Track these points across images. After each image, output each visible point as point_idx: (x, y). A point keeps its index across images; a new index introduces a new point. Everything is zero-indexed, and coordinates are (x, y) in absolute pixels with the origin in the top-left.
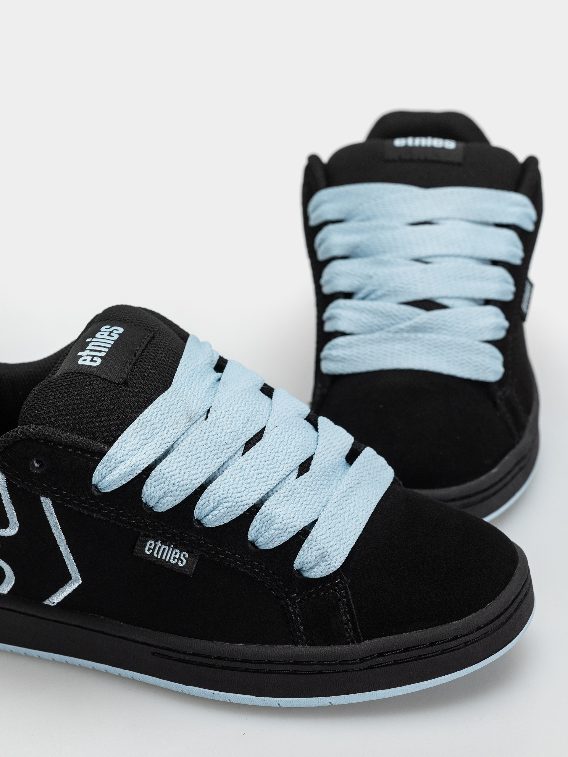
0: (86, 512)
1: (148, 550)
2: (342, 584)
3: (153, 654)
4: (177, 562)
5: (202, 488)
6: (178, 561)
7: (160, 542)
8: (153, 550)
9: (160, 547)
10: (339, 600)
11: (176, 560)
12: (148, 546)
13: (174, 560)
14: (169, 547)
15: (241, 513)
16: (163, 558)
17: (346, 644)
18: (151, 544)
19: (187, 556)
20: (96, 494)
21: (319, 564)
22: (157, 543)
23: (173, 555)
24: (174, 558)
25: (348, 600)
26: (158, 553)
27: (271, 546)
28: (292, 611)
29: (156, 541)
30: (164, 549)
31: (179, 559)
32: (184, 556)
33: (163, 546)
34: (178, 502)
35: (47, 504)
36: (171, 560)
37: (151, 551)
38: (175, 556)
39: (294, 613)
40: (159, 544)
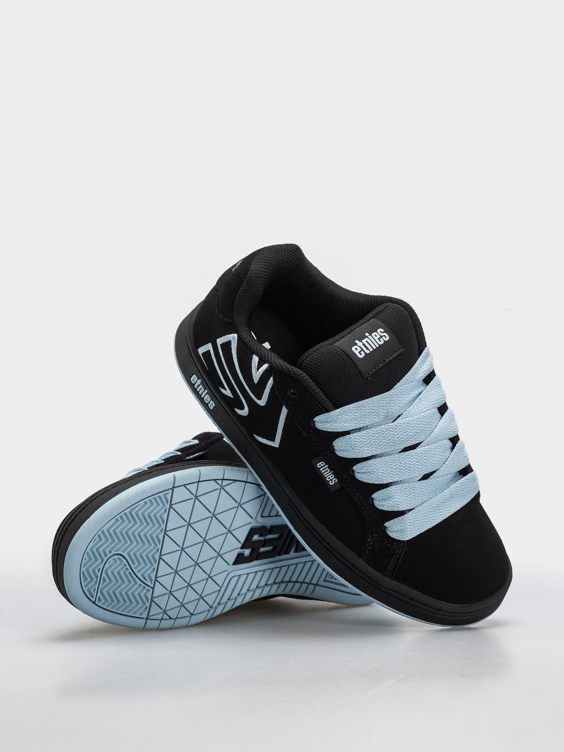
0: (301, 429)
2: (402, 548)
3: (289, 504)
5: (365, 459)
6: (330, 481)
7: (328, 466)
8: (322, 467)
9: (326, 468)
10: (395, 554)
11: (329, 480)
12: (320, 463)
13: (328, 479)
14: (331, 471)
15: (377, 483)
16: (324, 474)
17: (384, 575)
18: (322, 464)
19: (336, 482)
20: (312, 425)
21: (397, 532)
22: (326, 465)
23: (330, 476)
24: (329, 478)
25: (399, 558)
26: (323, 470)
27: (380, 508)
28: (369, 541)
30: (327, 471)
31: (331, 480)
32: (335, 481)
33: (328, 469)
36: (327, 478)
37: (320, 467)
38: (330, 477)
39: (369, 543)
40: (326, 466)
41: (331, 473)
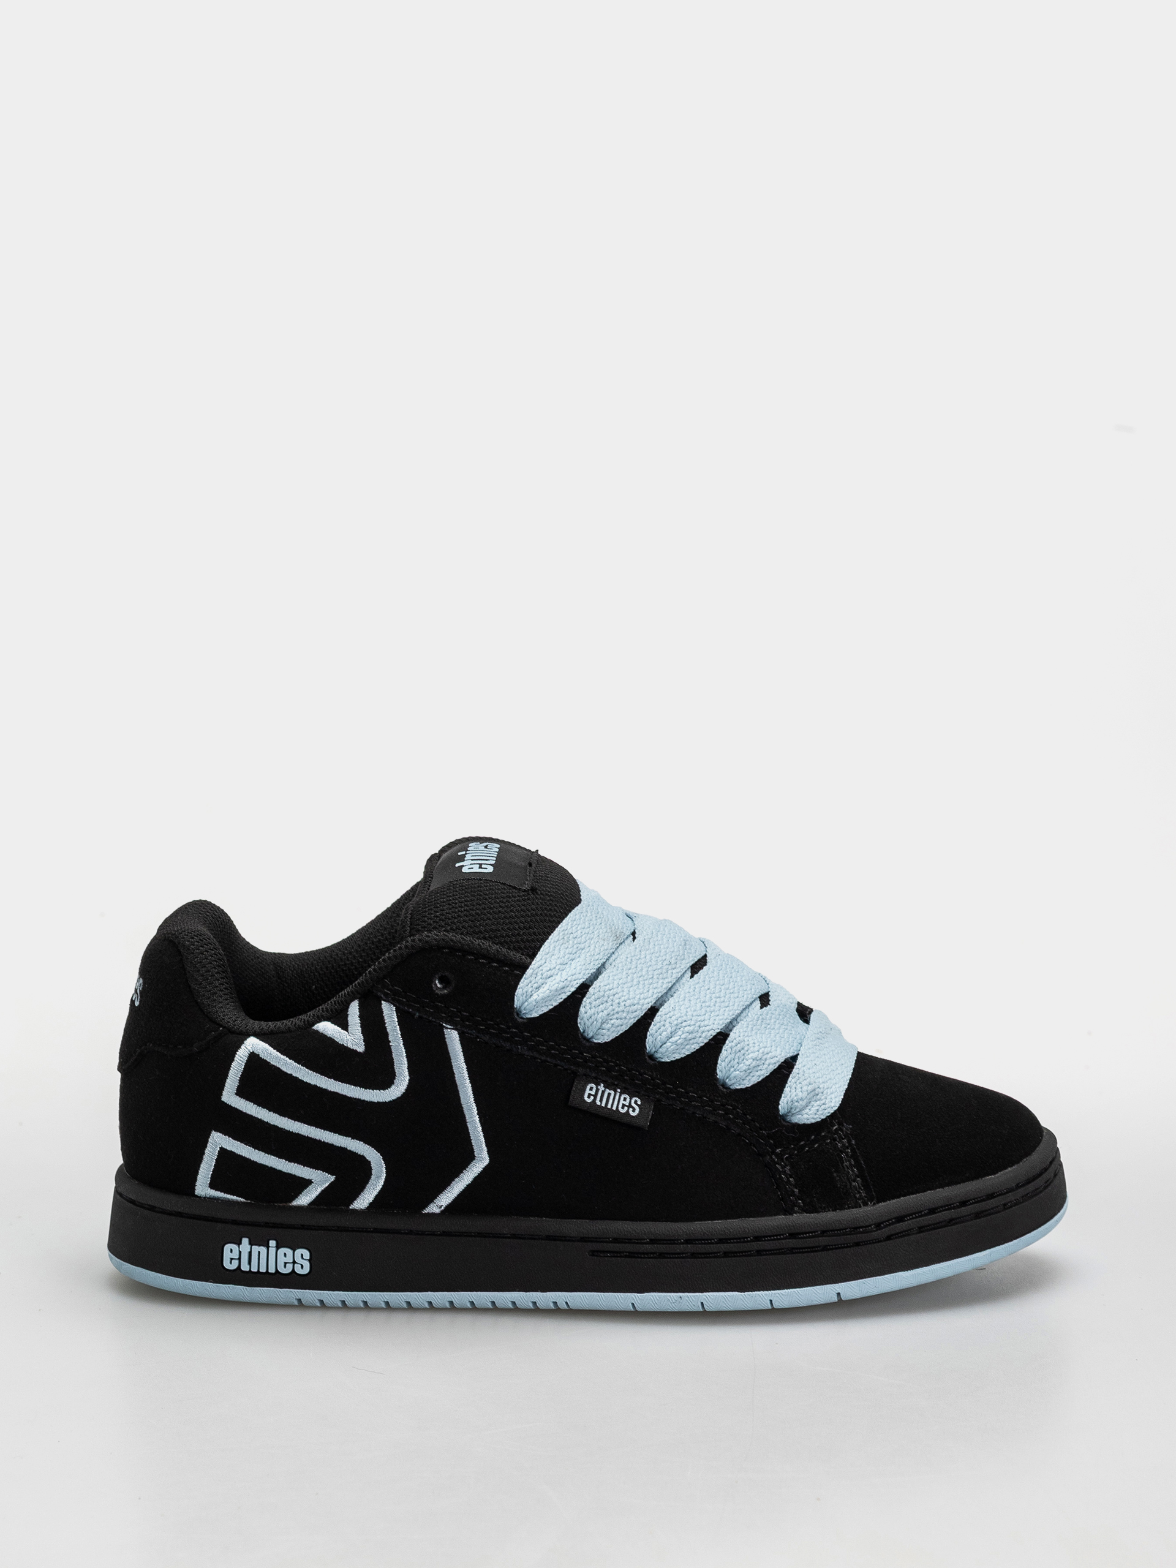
0: (507, 1045)
1: (589, 1097)
2: (842, 1131)
3: (593, 1253)
4: (628, 1111)
5: (653, 1012)
6: (628, 1109)
7: (602, 1085)
8: (595, 1096)
9: (603, 1092)
10: (842, 1152)
12: (588, 1091)
13: (623, 1108)
14: (616, 1092)
15: (706, 1041)
16: (609, 1107)
17: (856, 1207)
18: (591, 1089)
19: (639, 1103)
20: (520, 1020)
21: (811, 1104)
22: (599, 1087)
23: (622, 1102)
24: (624, 1105)
25: (853, 1150)
26: (601, 1101)
27: (747, 1083)
28: (781, 1170)
29: (597, 1084)
30: (609, 1094)
31: (630, 1106)
32: (636, 1102)
33: (608, 1091)
34: (625, 1028)
35: (453, 1038)
36: (620, 1109)
37: (592, 1098)
38: (624, 1102)
39: (785, 1173)
40: (601, 1088)
41: (618, 1094)
